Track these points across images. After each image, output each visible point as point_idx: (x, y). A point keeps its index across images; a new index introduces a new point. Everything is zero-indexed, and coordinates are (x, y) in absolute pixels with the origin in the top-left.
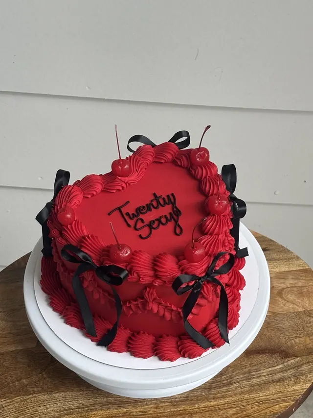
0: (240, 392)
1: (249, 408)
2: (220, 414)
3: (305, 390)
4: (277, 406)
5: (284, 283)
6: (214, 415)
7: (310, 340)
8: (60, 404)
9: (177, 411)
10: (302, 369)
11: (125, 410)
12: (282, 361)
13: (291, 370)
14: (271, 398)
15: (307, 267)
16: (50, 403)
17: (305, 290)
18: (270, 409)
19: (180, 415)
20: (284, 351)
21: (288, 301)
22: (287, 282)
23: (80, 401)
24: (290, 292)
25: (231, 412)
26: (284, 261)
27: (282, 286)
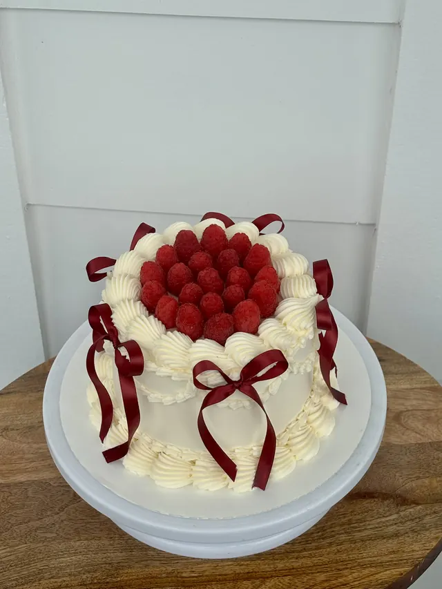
0: (336, 551)
1: (346, 574)
2: (305, 580)
3: (428, 551)
4: (388, 572)
5: (403, 404)
6: (296, 581)
7: (438, 482)
8: (80, 556)
9: (244, 573)
10: (425, 521)
11: (170, 569)
12: (397, 510)
13: (408, 523)
14: (379, 561)
15: (436, 385)
16: (66, 556)
17: (433, 414)
18: (377, 576)
19: (247, 579)
20: (400, 496)
21: (407, 429)
22: (408, 403)
23: (109, 554)
24: (411, 417)
25: (322, 577)
26: (404, 375)
27: (402, 408)
